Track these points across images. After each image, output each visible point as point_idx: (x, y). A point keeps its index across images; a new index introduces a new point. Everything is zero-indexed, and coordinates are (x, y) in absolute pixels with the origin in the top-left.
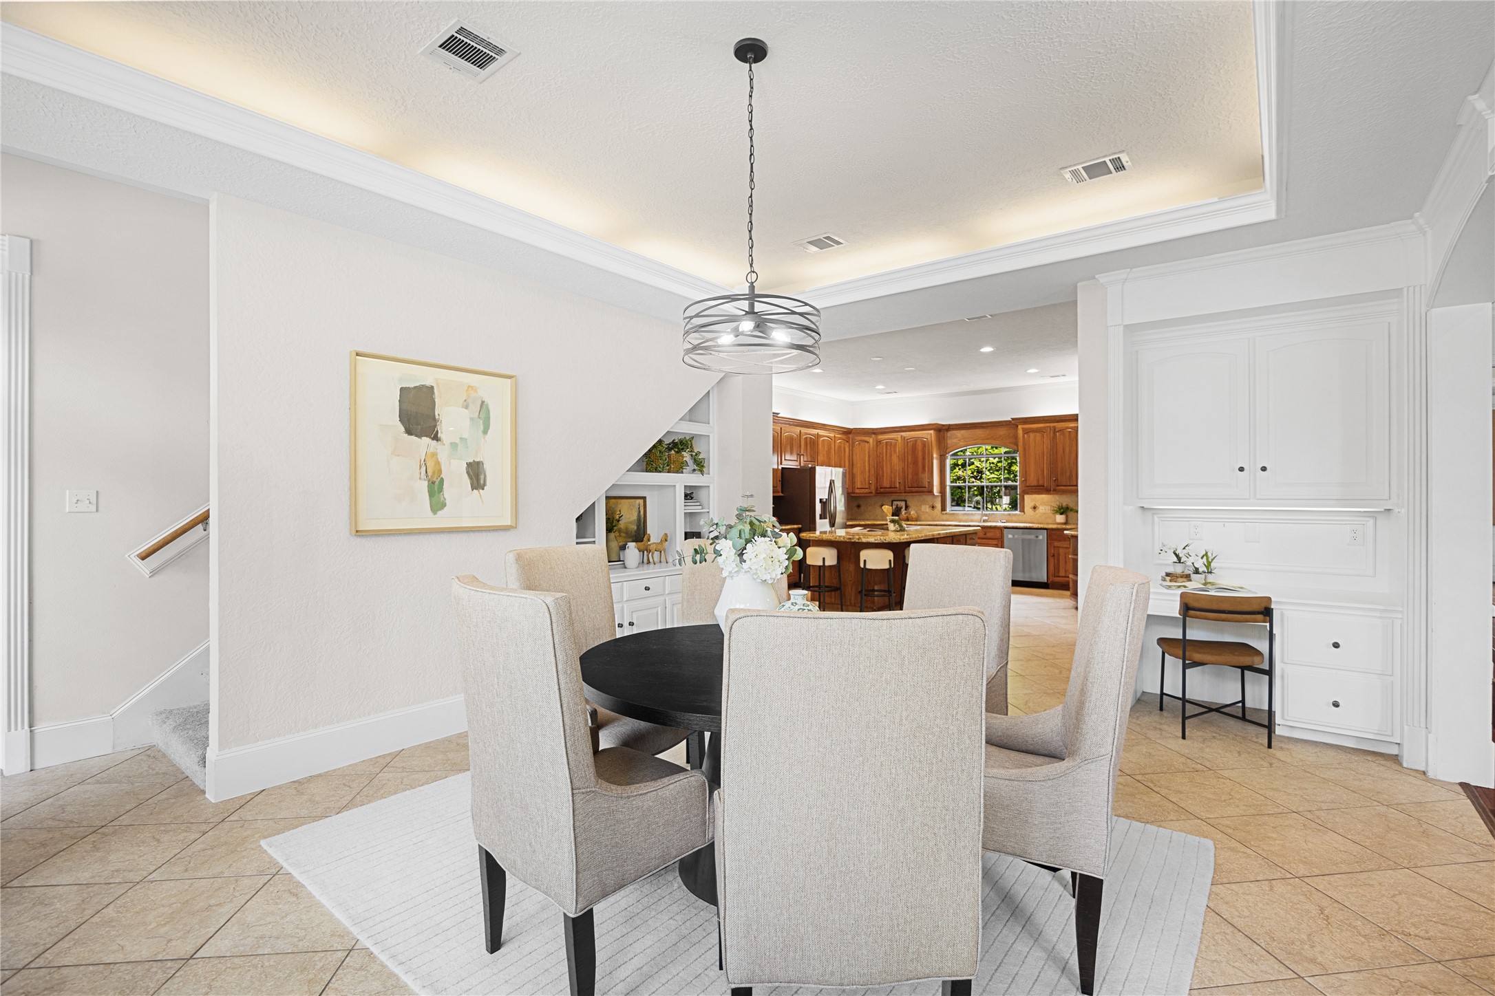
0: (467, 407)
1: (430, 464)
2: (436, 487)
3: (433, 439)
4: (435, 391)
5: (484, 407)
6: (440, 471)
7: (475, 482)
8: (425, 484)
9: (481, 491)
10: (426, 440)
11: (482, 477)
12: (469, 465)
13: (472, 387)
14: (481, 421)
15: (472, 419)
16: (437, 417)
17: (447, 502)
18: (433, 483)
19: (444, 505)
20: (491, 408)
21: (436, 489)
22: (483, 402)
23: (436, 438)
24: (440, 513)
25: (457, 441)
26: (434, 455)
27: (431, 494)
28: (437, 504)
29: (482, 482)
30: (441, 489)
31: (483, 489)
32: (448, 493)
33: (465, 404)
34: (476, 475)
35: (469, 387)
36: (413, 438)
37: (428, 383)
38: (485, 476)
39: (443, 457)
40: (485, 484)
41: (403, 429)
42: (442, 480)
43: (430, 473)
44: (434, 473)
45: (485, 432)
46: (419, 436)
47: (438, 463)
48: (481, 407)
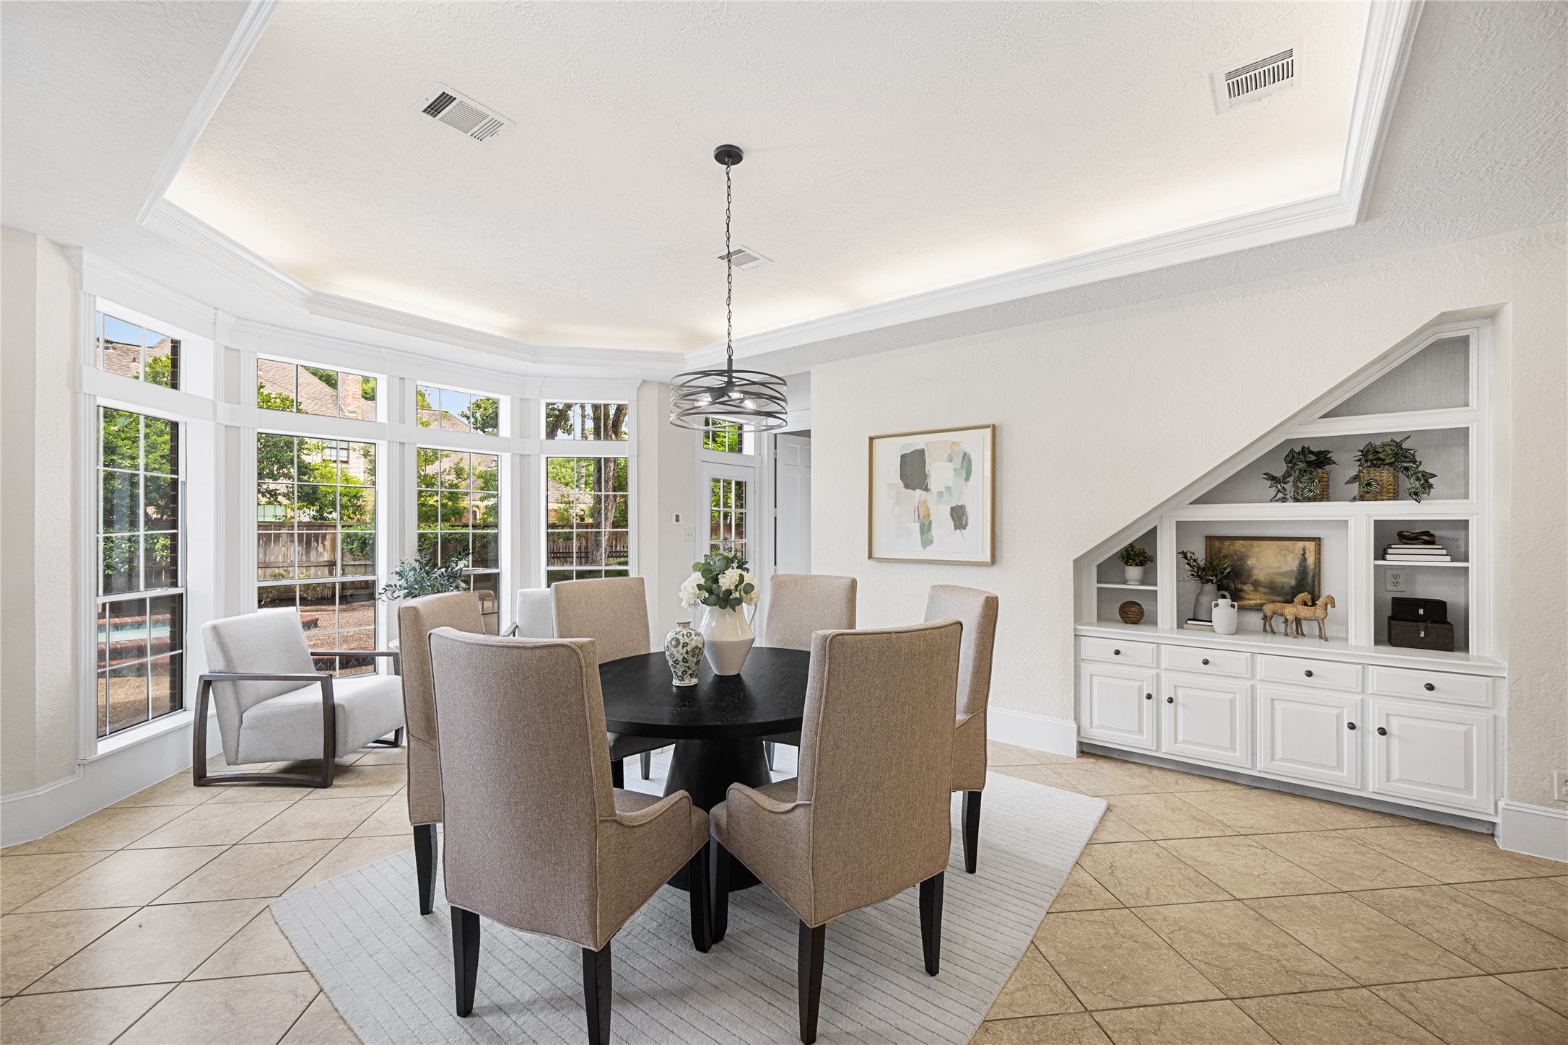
0: (951, 461)
1: (922, 510)
2: (926, 528)
3: (924, 490)
4: (926, 452)
5: (966, 457)
6: (929, 515)
7: (958, 523)
8: (918, 525)
9: (963, 530)
10: (918, 491)
11: (964, 518)
12: (953, 509)
13: (955, 443)
14: (964, 471)
15: (955, 470)
16: (927, 472)
17: (934, 539)
18: (924, 524)
19: (932, 542)
20: (973, 458)
21: (926, 529)
22: (965, 454)
23: (926, 489)
24: (928, 548)
25: (943, 490)
26: (925, 502)
27: (922, 533)
28: (926, 540)
29: (964, 523)
30: (929, 529)
31: (965, 529)
32: (935, 532)
33: (949, 458)
34: (959, 517)
35: (953, 443)
36: (909, 490)
37: (920, 447)
38: (967, 517)
39: (931, 505)
40: (966, 525)
41: (903, 485)
42: (931, 522)
43: (921, 517)
44: (924, 516)
45: (967, 479)
46: (914, 489)
47: (928, 509)
48: (964, 458)
